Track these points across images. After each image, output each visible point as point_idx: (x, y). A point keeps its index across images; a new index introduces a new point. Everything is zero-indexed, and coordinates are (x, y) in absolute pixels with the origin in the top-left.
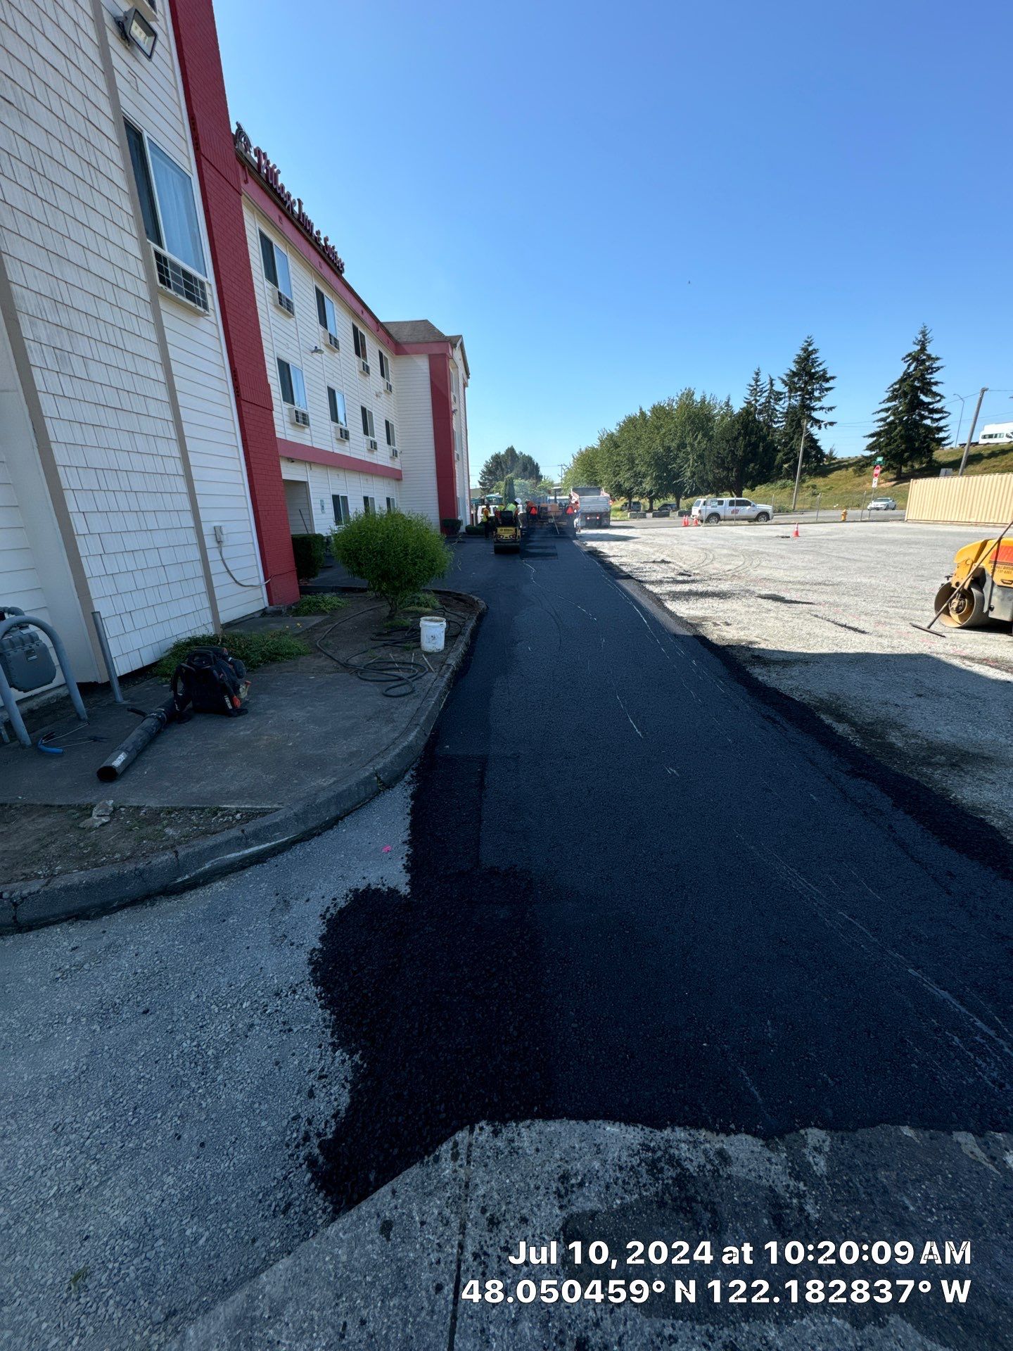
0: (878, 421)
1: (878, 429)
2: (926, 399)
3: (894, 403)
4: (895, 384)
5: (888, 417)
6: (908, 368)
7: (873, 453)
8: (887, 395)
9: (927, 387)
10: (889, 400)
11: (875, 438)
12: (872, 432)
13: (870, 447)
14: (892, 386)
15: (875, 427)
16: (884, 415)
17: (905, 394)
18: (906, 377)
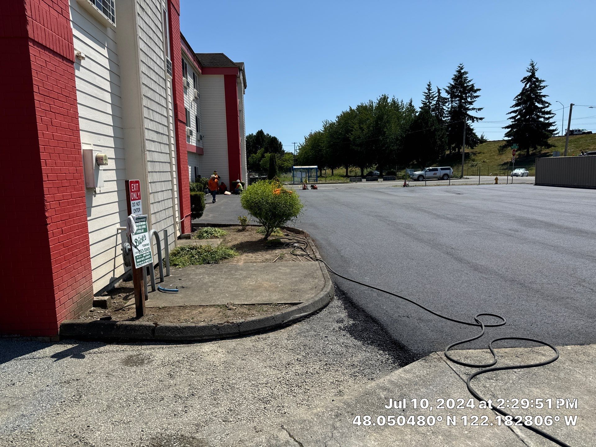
1: (511, 123)
2: (540, 106)
3: (519, 108)
4: (519, 95)
5: (517, 116)
6: (526, 86)
7: (510, 138)
8: (514, 103)
9: (539, 98)
10: (516, 105)
11: (510, 129)
12: (508, 125)
14: (517, 97)
16: (513, 115)
17: (525, 102)
18: (524, 90)
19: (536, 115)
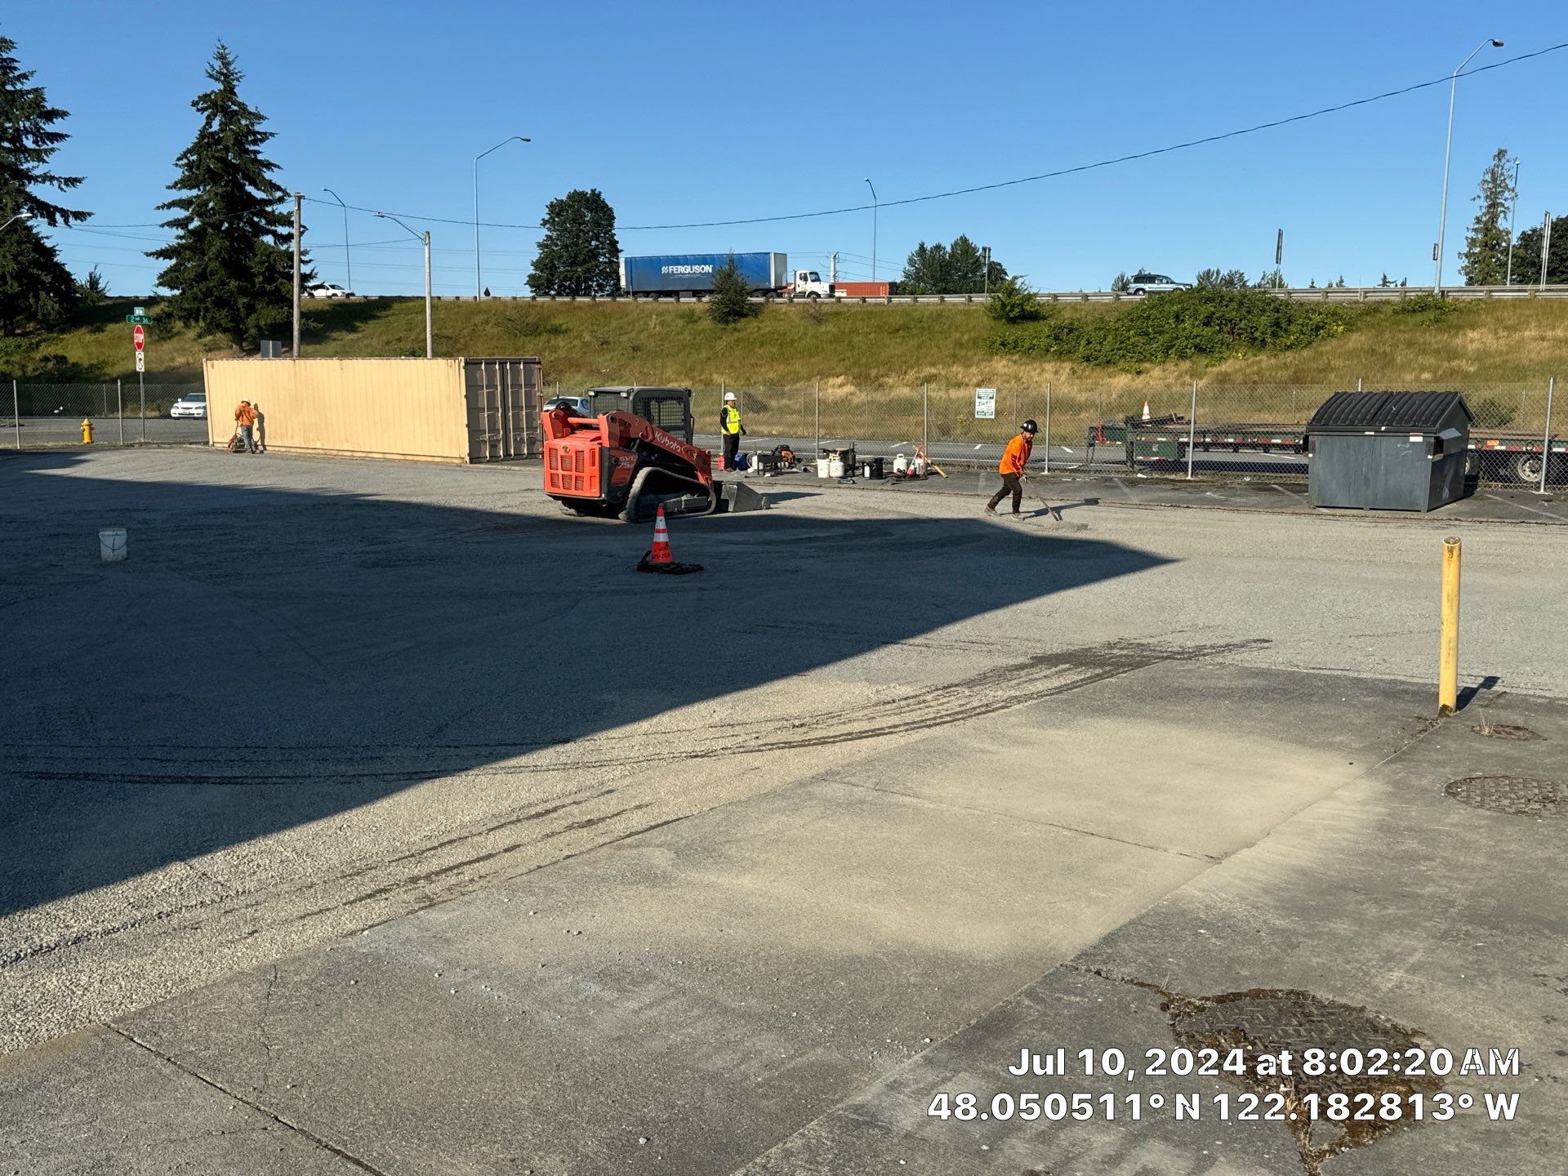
0: (171, 224)
1: (174, 242)
2: (259, 195)
3: (195, 192)
4: (190, 151)
5: (189, 219)
6: (209, 123)
7: (177, 292)
8: (178, 174)
9: (255, 169)
10: (184, 183)
11: (174, 261)
12: (164, 246)
13: (166, 279)
14: (184, 155)
15: (171, 237)
16: (179, 213)
17: (214, 177)
18: (207, 140)
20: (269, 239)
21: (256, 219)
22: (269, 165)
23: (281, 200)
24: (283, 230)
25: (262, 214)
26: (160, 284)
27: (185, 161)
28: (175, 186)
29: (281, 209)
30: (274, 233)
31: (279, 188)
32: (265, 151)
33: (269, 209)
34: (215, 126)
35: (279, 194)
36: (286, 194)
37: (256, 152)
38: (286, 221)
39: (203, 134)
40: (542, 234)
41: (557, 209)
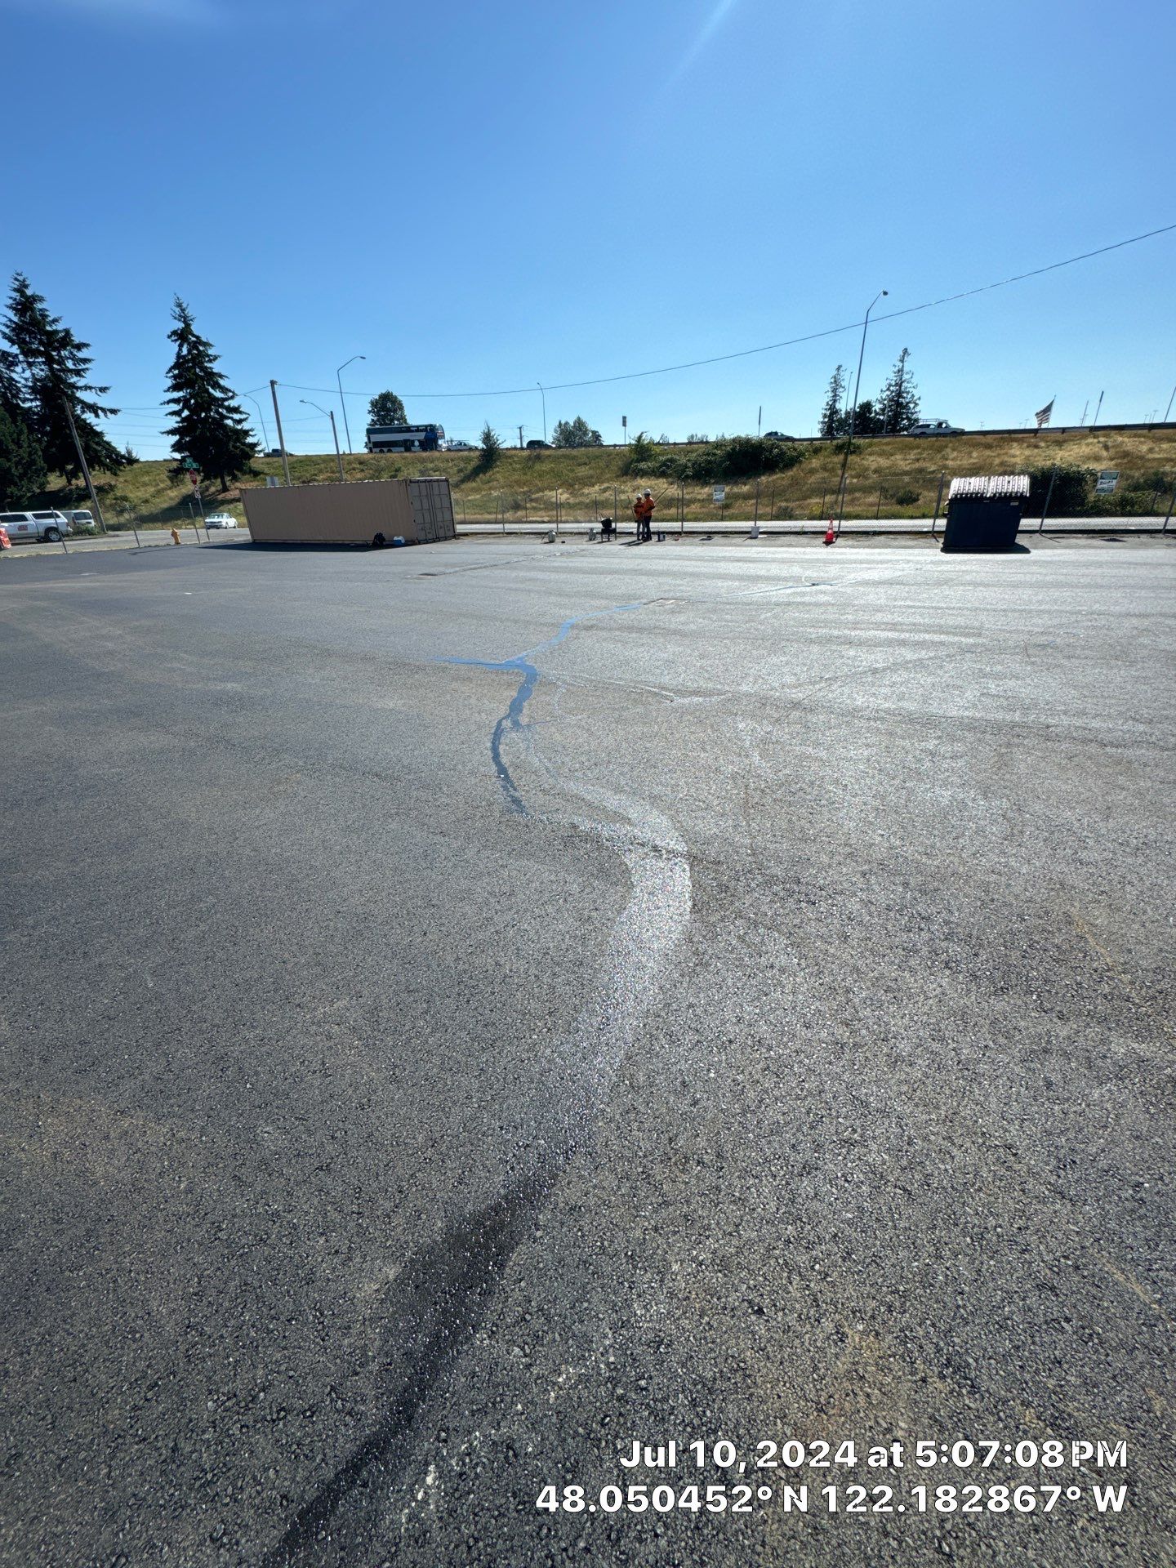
6: (180, 350)
9: (212, 378)
12: (171, 427)
13: (177, 447)
14: (170, 370)
17: (190, 384)
19: (217, 412)
20: (229, 422)
21: (220, 410)
22: (221, 376)
23: (232, 398)
24: (237, 416)
25: (222, 406)
26: (174, 451)
27: (171, 374)
28: (168, 390)
29: (233, 403)
30: (232, 418)
31: (230, 391)
32: (216, 367)
33: (226, 403)
34: (185, 351)
35: (230, 394)
36: (233, 392)
37: (210, 368)
38: (236, 410)
39: (179, 356)
40: (369, 418)
41: (374, 404)
